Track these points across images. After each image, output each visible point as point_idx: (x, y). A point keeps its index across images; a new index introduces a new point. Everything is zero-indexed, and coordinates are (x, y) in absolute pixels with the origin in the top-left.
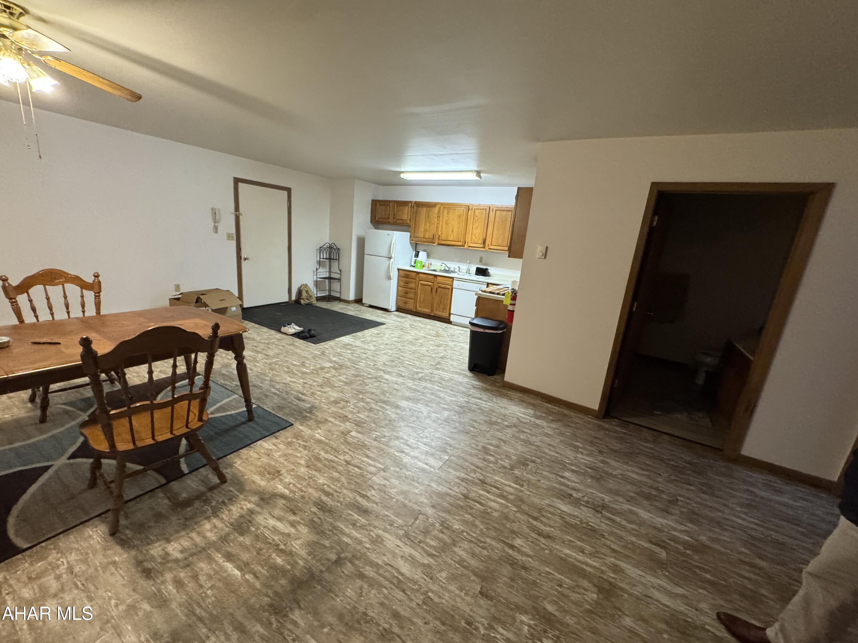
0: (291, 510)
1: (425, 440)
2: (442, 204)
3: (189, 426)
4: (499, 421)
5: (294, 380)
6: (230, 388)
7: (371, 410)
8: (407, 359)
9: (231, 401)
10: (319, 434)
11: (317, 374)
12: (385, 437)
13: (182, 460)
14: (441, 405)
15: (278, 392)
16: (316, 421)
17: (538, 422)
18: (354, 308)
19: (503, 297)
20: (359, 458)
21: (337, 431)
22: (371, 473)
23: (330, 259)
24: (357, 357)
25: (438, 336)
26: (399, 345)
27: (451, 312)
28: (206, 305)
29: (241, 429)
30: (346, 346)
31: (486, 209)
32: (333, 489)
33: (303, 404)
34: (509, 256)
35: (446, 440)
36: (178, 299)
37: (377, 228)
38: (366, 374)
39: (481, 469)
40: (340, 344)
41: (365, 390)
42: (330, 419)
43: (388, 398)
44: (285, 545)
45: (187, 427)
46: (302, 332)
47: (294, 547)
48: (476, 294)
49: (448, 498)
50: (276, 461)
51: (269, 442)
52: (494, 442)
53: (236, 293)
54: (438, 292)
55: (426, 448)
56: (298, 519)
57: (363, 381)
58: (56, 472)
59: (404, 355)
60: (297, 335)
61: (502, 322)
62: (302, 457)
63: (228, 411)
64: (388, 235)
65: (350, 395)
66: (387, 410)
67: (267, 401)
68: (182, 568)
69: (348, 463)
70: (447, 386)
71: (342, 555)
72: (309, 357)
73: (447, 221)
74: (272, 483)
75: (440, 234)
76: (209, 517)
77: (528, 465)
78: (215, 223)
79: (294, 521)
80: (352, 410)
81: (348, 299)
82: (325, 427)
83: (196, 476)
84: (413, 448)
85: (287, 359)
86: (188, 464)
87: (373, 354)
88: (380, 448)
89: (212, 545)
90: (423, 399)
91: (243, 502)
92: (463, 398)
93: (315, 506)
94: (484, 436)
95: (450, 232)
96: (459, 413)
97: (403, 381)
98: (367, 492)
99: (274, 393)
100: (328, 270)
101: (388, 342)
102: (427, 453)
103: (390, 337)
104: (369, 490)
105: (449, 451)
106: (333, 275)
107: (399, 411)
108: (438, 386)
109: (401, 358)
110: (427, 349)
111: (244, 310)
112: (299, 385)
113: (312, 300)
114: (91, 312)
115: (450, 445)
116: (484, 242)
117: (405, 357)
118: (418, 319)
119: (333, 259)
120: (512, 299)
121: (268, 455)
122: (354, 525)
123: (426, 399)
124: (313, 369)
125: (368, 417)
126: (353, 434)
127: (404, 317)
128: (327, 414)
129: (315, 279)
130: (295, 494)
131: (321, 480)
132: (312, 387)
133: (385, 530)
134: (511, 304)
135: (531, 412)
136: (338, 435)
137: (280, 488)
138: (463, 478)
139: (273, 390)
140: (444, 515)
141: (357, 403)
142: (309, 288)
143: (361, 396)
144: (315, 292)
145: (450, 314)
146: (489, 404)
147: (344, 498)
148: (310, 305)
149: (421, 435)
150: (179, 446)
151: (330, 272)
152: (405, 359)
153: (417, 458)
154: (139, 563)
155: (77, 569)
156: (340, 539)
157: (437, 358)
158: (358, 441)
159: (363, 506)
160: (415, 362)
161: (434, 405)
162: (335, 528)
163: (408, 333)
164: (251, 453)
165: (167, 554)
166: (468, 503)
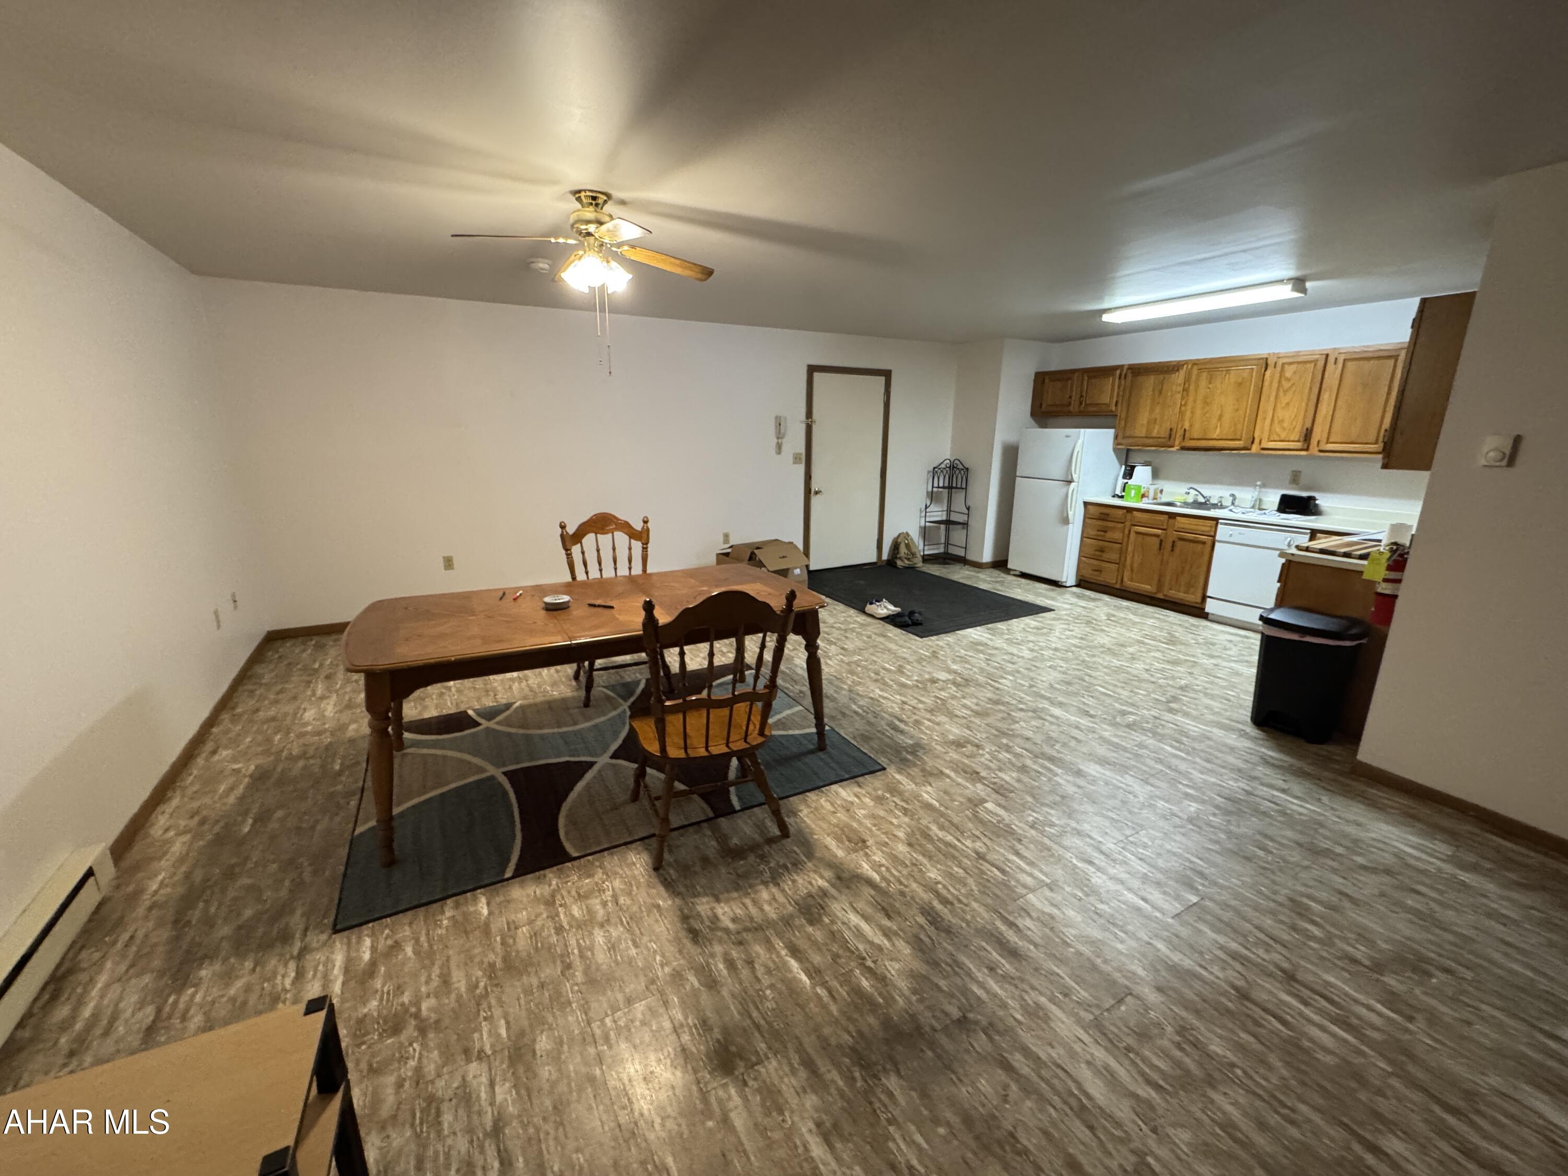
0: (883, 909)
1: (1141, 851)
2: (1195, 363)
3: (748, 740)
4: (1339, 850)
5: (886, 695)
6: (791, 694)
7: (1023, 769)
8: (1099, 682)
9: (793, 714)
10: (929, 794)
11: (925, 689)
12: (1052, 825)
13: (732, 789)
14: (1180, 786)
15: (860, 711)
16: (923, 770)
17: (1465, 876)
18: (991, 577)
19: (1365, 562)
20: (1000, 852)
21: (961, 795)
22: (1025, 886)
23: (950, 488)
24: (996, 668)
25: (1172, 641)
26: (1083, 652)
27: (1209, 594)
28: (761, 565)
29: (808, 759)
30: (975, 645)
31: (1315, 362)
32: (952, 894)
33: (902, 737)
34: (1385, 466)
35: (1191, 862)
36: (727, 555)
37: (1043, 425)
38: (1014, 702)
39: (1285, 946)
40: (965, 642)
41: (1012, 730)
42: (947, 771)
43: (1059, 752)
44: (875, 962)
45: (745, 741)
46: (898, 615)
47: (889, 972)
48: (1282, 554)
49: (1197, 985)
50: (860, 823)
51: (848, 790)
52: (1323, 895)
53: (800, 545)
54: (1177, 550)
55: (1143, 869)
56: (895, 928)
57: (1009, 714)
58: (599, 771)
59: (1093, 674)
60: (890, 620)
61: (1354, 622)
62: (899, 826)
63: (790, 729)
64: (1067, 436)
65: (984, 736)
66: (1056, 775)
67: (844, 722)
68: (733, 943)
69: (981, 856)
70: (1194, 749)
71: (971, 1016)
72: (911, 659)
73: (1206, 397)
74: (853, 856)
75: (1187, 426)
76: (767, 882)
77: (1430, 975)
78: (778, 438)
79: (889, 928)
80: (987, 762)
81: (980, 561)
82: (938, 784)
83: (750, 817)
84: (1114, 861)
85: (874, 658)
86: (740, 799)
87: (1029, 666)
88: (1043, 844)
89: (771, 924)
90: (1135, 766)
91: (812, 875)
92: (1236, 780)
93: (922, 914)
94: (1295, 877)
95: (1214, 421)
96: (1227, 813)
97: (1091, 725)
98: (1016, 917)
99: (856, 713)
100: (945, 508)
101: (1059, 646)
102: (1145, 878)
103: (1063, 637)
104: (1020, 916)
105: (1200, 888)
106: (954, 517)
107: (1081, 782)
108: (1172, 746)
109: (1087, 678)
110: (1147, 667)
111: (811, 573)
112: (894, 705)
113: (915, 560)
114: (637, 570)
115: (1201, 874)
116: (1307, 436)
117: (1096, 678)
118: (1125, 603)
119: (956, 488)
120: (1390, 568)
121: (848, 810)
122: (991, 969)
123: (1145, 768)
124: (917, 681)
125: (1019, 781)
126: (989, 805)
127: (1094, 600)
128: (942, 762)
129: (923, 524)
130: (889, 885)
131: (933, 874)
132: (915, 711)
133: (1052, 1000)
134: (1386, 580)
135: (1444, 849)
136: (961, 803)
137: (866, 869)
138: (1236, 952)
139: (854, 707)
140: (1184, 1014)
141: (996, 751)
142: (912, 539)
143: (1005, 741)
144: (921, 547)
145: (1204, 597)
146: (1308, 806)
147: (973, 917)
148: (912, 568)
149: (1131, 839)
150: (728, 769)
151: (949, 511)
152: (1095, 682)
153: (1122, 882)
154: (685, 918)
155: (622, 900)
156: (964, 985)
157: (1169, 689)
158: (999, 822)
159: (1008, 941)
160: (1119, 690)
161: (1164, 785)
162: (957, 963)
163: (1102, 630)
164: (822, 801)
165: (716, 917)
166: (1247, 1007)
